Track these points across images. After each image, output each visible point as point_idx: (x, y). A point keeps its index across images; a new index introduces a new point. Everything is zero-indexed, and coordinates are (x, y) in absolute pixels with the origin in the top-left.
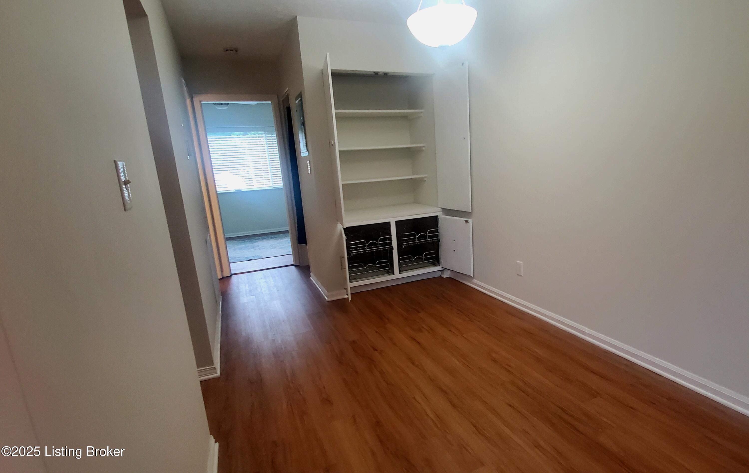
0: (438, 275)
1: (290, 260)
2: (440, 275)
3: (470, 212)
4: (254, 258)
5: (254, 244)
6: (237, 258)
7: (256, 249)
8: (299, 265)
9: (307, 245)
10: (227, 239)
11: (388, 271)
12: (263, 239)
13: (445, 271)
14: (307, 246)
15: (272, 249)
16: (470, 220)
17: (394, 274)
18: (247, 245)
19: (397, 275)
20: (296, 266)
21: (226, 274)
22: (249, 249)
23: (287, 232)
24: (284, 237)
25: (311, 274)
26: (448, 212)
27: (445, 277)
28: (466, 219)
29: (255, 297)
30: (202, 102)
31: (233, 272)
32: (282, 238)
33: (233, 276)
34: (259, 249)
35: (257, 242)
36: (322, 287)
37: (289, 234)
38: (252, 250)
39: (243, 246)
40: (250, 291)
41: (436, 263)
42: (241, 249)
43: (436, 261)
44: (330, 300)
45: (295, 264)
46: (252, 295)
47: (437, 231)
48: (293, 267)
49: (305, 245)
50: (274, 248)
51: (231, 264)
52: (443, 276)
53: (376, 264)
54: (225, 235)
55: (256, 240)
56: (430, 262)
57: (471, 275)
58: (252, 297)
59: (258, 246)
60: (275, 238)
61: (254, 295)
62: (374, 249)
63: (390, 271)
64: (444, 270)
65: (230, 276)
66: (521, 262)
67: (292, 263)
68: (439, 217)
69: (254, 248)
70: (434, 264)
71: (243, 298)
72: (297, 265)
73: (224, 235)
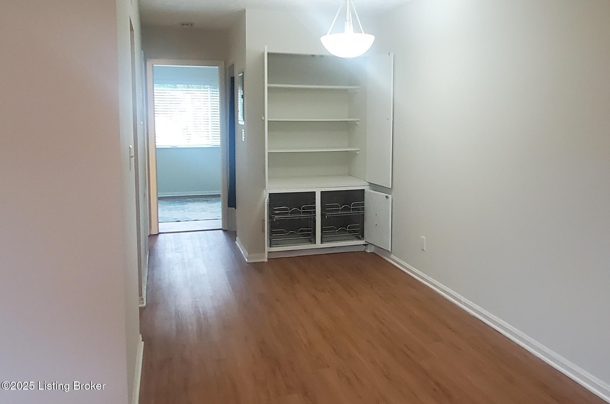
0: (362, 249)
1: (219, 224)
2: (365, 250)
3: (390, 188)
4: (183, 219)
5: (184, 206)
6: (166, 218)
7: (185, 211)
8: (227, 230)
9: (236, 208)
10: (160, 199)
11: (310, 240)
12: (194, 201)
13: (369, 246)
14: (236, 210)
15: (203, 212)
16: (390, 196)
17: (315, 243)
18: (177, 206)
19: (318, 244)
20: (224, 231)
21: (154, 232)
22: (178, 210)
23: (219, 196)
24: (217, 201)
25: (237, 238)
26: (374, 187)
27: (368, 251)
28: (387, 195)
29: (180, 254)
30: (154, 65)
31: (160, 231)
32: (214, 202)
33: (160, 235)
34: (189, 211)
35: (187, 204)
36: (244, 250)
37: (221, 198)
38: (182, 211)
39: (173, 207)
40: (176, 249)
41: (360, 236)
42: (170, 210)
43: (360, 235)
44: (250, 261)
45: (223, 228)
46: (177, 253)
47: (363, 204)
48: (221, 231)
49: (234, 208)
50: (205, 211)
51: (159, 224)
52: (366, 250)
53: (298, 232)
54: (159, 193)
55: (186, 201)
56: (354, 236)
57: (388, 249)
58: (177, 254)
59: (189, 208)
60: (207, 201)
61: (179, 252)
62: (296, 216)
63: (312, 240)
64: (368, 244)
65: (157, 235)
66: (425, 238)
67: (221, 227)
68: (365, 191)
69: (183, 210)
70: (359, 239)
71: (168, 254)
72: (226, 229)
73: (157, 193)
